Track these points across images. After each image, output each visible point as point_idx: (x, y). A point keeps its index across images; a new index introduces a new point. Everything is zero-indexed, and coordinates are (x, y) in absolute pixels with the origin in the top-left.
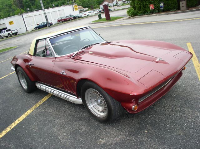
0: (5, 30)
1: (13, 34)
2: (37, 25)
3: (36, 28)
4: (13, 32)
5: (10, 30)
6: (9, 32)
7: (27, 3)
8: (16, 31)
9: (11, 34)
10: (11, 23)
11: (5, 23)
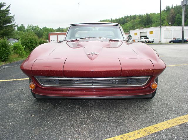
0: (144, 38)
1: (149, 42)
2: (173, 39)
3: (170, 42)
4: (150, 40)
5: (148, 38)
6: (146, 40)
7: (178, 20)
8: (152, 40)
9: (147, 41)
10: (151, 32)
11: (146, 32)
